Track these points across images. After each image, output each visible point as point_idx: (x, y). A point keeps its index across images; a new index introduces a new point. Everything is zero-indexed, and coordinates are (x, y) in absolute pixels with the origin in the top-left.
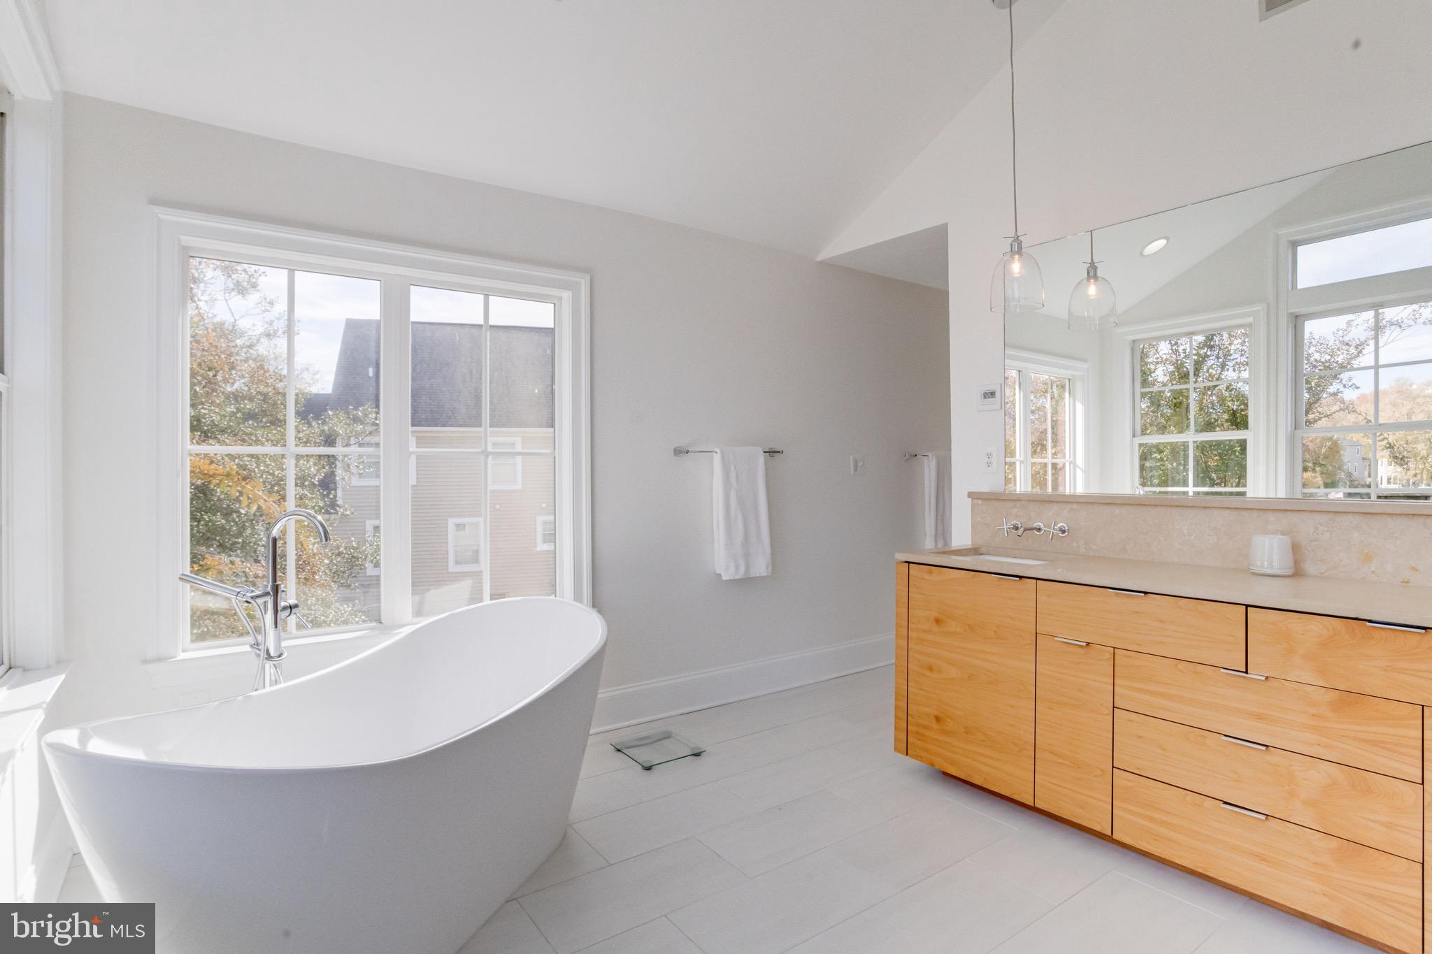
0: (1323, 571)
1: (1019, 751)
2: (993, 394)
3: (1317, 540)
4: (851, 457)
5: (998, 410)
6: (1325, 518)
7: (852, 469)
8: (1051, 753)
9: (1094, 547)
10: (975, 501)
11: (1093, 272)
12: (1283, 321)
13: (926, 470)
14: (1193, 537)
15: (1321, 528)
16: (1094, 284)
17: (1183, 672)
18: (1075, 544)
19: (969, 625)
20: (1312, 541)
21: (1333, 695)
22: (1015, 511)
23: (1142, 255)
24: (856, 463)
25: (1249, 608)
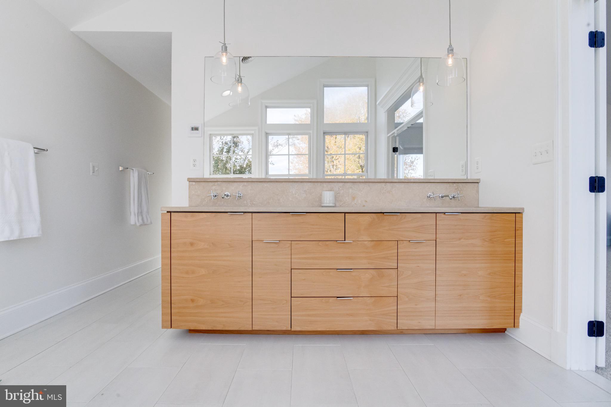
0: (341, 205)
1: (244, 304)
2: (197, 129)
3: (339, 193)
4: (91, 163)
5: (201, 137)
6: (341, 184)
7: (91, 172)
8: (261, 300)
9: (254, 203)
10: (191, 183)
11: (240, 80)
12: (264, 134)
13: (132, 178)
14: (297, 195)
15: (340, 188)
16: (241, 87)
17: (321, 246)
18: (245, 202)
19: (212, 243)
20: (338, 194)
21: (373, 243)
22: (214, 187)
23: (222, 96)
24: (94, 167)
25: (346, 214)
